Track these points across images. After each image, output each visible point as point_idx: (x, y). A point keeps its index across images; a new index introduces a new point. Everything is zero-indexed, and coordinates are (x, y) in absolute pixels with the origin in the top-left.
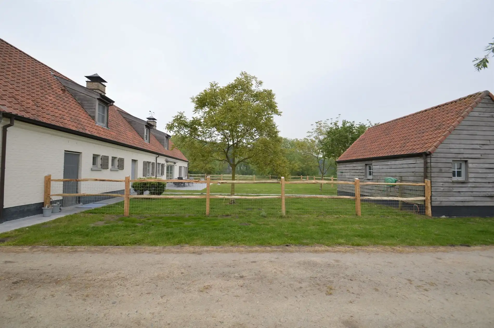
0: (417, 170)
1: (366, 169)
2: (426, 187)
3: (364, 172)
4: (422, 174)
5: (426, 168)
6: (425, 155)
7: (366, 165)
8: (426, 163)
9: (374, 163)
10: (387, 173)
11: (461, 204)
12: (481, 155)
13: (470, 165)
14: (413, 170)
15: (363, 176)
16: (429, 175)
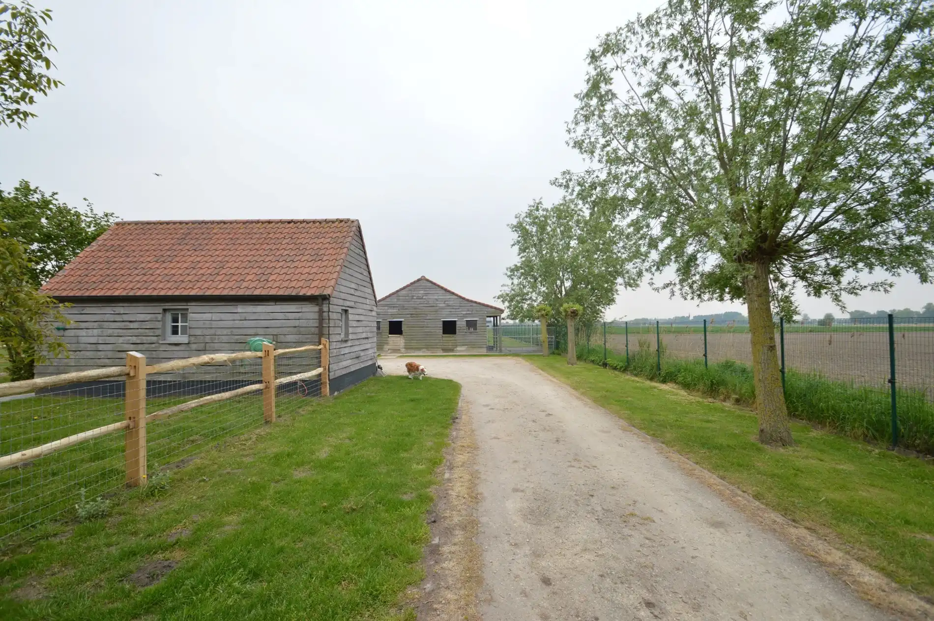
0: (303, 323)
1: (163, 321)
2: (323, 351)
3: (160, 327)
4: (316, 331)
5: (321, 320)
6: (319, 300)
7: (165, 310)
8: (321, 312)
9: (192, 307)
10: (234, 330)
11: (344, 373)
12: (355, 302)
13: (351, 317)
14: (297, 323)
15: (155, 338)
16: (325, 331)
